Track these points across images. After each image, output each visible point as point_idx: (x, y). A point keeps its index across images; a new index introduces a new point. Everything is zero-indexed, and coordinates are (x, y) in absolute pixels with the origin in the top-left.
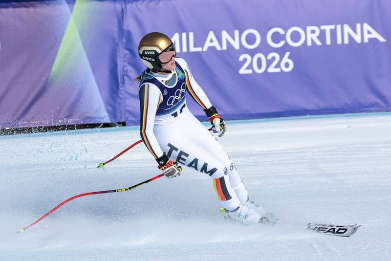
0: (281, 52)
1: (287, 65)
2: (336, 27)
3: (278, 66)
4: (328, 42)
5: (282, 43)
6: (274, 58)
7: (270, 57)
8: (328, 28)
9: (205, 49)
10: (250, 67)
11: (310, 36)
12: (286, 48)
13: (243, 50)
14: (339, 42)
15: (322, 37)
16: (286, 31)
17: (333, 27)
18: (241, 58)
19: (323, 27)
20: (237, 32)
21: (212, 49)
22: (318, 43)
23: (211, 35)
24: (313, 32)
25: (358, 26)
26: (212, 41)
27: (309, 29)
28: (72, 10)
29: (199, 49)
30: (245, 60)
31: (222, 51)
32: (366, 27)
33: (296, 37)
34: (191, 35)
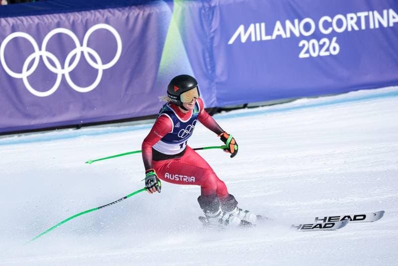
0: (330, 37)
1: (334, 49)
2: (369, 14)
3: (328, 50)
4: (363, 27)
5: (330, 30)
6: (324, 43)
7: (321, 42)
8: (362, 15)
9: (274, 37)
10: (308, 52)
11: (350, 22)
12: (334, 33)
13: (302, 37)
14: (372, 26)
15: (358, 23)
16: (332, 18)
17: (366, 14)
18: (301, 44)
19: (359, 14)
20: (296, 21)
21: (279, 37)
22: (356, 28)
23: (278, 24)
24: (352, 18)
25: (385, 12)
26: (279, 30)
27: (349, 16)
28: (172, 11)
29: (269, 38)
30: (304, 45)
31: (287, 38)
32: (392, 12)
33: (340, 23)
34: (263, 25)
